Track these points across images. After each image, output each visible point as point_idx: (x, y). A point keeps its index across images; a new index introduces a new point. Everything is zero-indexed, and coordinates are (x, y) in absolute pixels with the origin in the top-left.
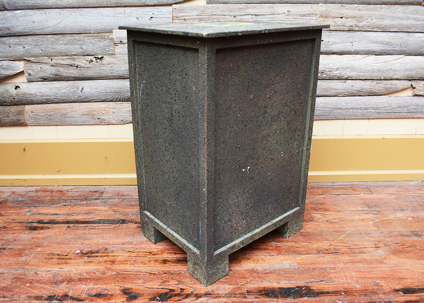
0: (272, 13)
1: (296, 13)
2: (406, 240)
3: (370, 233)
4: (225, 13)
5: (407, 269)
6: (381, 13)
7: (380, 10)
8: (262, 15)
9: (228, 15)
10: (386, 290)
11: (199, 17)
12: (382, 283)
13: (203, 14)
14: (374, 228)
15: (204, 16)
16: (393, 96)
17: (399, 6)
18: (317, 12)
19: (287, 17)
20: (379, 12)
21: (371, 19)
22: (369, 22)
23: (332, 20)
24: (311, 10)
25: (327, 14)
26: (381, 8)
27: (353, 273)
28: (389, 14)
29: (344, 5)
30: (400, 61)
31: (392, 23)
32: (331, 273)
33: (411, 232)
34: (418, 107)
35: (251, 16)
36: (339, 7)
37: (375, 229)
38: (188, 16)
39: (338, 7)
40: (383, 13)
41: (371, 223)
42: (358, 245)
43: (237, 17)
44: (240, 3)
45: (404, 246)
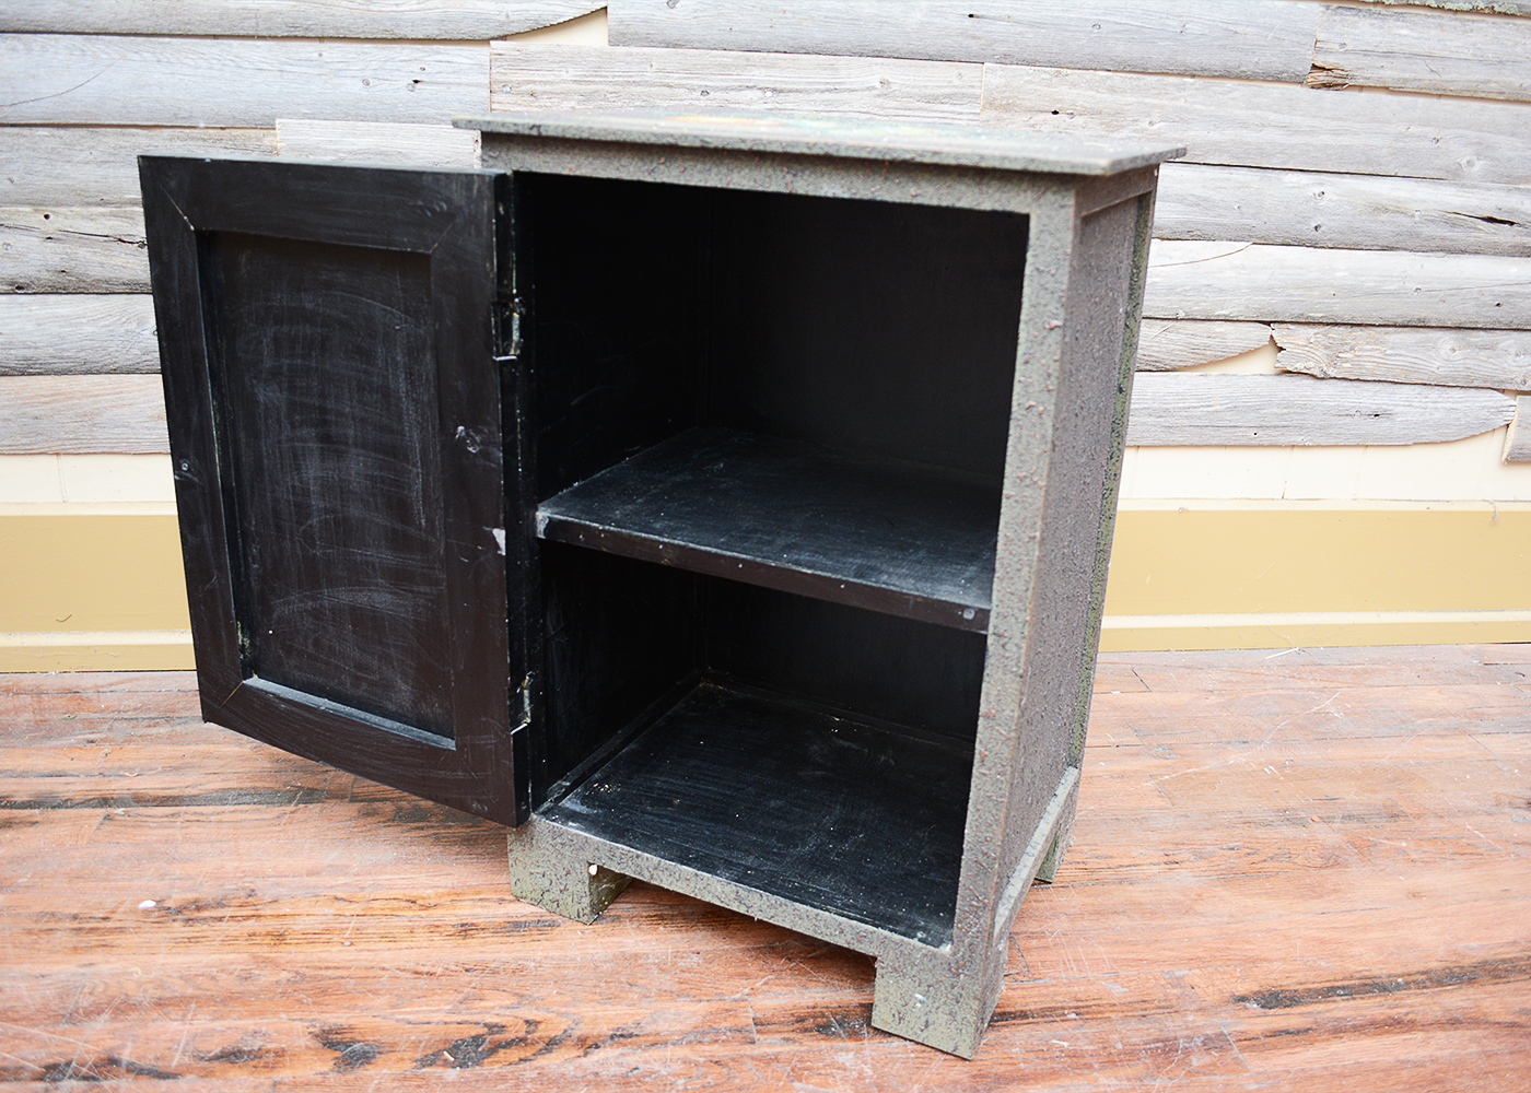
0: (828, 87)
1: (908, 89)
2: (1260, 836)
3: (1146, 819)
4: (674, 79)
5: (1268, 931)
6: (1181, 103)
7: (1178, 94)
8: (797, 91)
9: (680, 86)
10: (1208, 999)
11: (583, 88)
12: (1194, 975)
13: (597, 79)
14: (1159, 803)
15: (600, 87)
16: (1214, 374)
17: (1237, 82)
18: (978, 91)
19: (879, 100)
20: (1172, 99)
21: (1148, 120)
22: (1143, 130)
23: (1025, 117)
24: (956, 82)
25: (1009, 98)
26: (1179, 88)
27: (1102, 949)
28: (1204, 108)
29: (1064, 71)
30: (1236, 260)
31: (1215, 136)
32: (1029, 950)
33: (1274, 811)
34: (1292, 410)
35: (760, 93)
36: (1048, 76)
37: (1163, 803)
38: (546, 83)
39: (1043, 76)
40: (1187, 105)
41: (1149, 784)
42: (1111, 857)
43: (712, 95)
44: (725, 46)
45: (1256, 858)
